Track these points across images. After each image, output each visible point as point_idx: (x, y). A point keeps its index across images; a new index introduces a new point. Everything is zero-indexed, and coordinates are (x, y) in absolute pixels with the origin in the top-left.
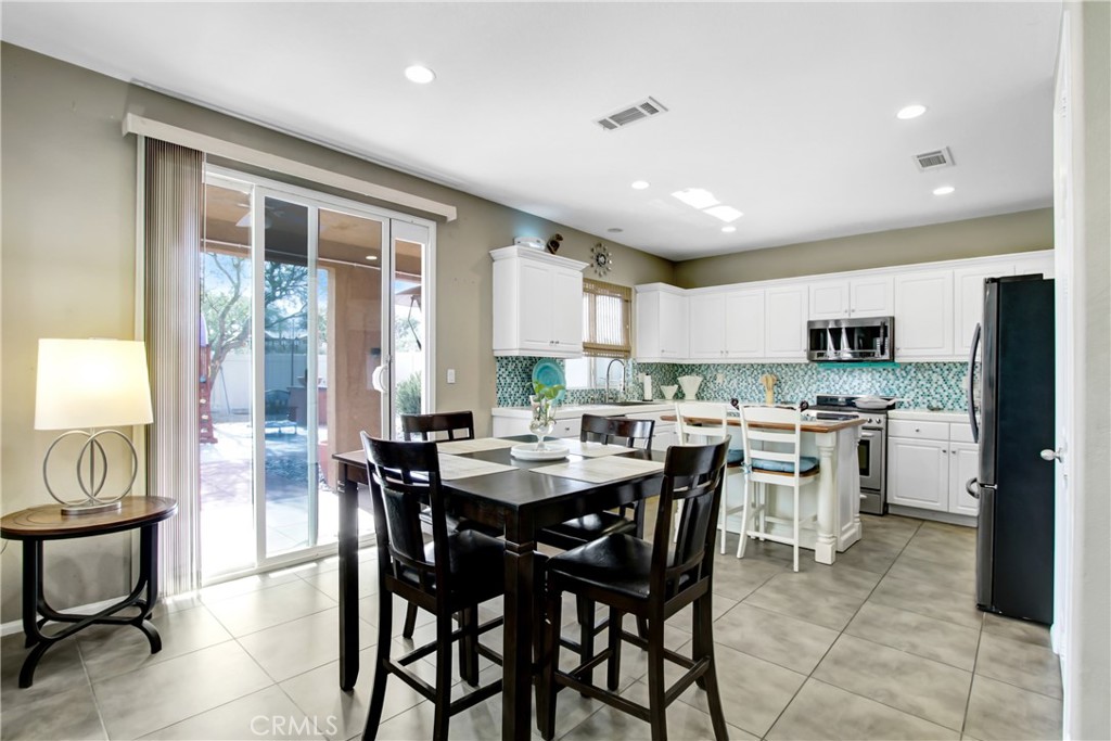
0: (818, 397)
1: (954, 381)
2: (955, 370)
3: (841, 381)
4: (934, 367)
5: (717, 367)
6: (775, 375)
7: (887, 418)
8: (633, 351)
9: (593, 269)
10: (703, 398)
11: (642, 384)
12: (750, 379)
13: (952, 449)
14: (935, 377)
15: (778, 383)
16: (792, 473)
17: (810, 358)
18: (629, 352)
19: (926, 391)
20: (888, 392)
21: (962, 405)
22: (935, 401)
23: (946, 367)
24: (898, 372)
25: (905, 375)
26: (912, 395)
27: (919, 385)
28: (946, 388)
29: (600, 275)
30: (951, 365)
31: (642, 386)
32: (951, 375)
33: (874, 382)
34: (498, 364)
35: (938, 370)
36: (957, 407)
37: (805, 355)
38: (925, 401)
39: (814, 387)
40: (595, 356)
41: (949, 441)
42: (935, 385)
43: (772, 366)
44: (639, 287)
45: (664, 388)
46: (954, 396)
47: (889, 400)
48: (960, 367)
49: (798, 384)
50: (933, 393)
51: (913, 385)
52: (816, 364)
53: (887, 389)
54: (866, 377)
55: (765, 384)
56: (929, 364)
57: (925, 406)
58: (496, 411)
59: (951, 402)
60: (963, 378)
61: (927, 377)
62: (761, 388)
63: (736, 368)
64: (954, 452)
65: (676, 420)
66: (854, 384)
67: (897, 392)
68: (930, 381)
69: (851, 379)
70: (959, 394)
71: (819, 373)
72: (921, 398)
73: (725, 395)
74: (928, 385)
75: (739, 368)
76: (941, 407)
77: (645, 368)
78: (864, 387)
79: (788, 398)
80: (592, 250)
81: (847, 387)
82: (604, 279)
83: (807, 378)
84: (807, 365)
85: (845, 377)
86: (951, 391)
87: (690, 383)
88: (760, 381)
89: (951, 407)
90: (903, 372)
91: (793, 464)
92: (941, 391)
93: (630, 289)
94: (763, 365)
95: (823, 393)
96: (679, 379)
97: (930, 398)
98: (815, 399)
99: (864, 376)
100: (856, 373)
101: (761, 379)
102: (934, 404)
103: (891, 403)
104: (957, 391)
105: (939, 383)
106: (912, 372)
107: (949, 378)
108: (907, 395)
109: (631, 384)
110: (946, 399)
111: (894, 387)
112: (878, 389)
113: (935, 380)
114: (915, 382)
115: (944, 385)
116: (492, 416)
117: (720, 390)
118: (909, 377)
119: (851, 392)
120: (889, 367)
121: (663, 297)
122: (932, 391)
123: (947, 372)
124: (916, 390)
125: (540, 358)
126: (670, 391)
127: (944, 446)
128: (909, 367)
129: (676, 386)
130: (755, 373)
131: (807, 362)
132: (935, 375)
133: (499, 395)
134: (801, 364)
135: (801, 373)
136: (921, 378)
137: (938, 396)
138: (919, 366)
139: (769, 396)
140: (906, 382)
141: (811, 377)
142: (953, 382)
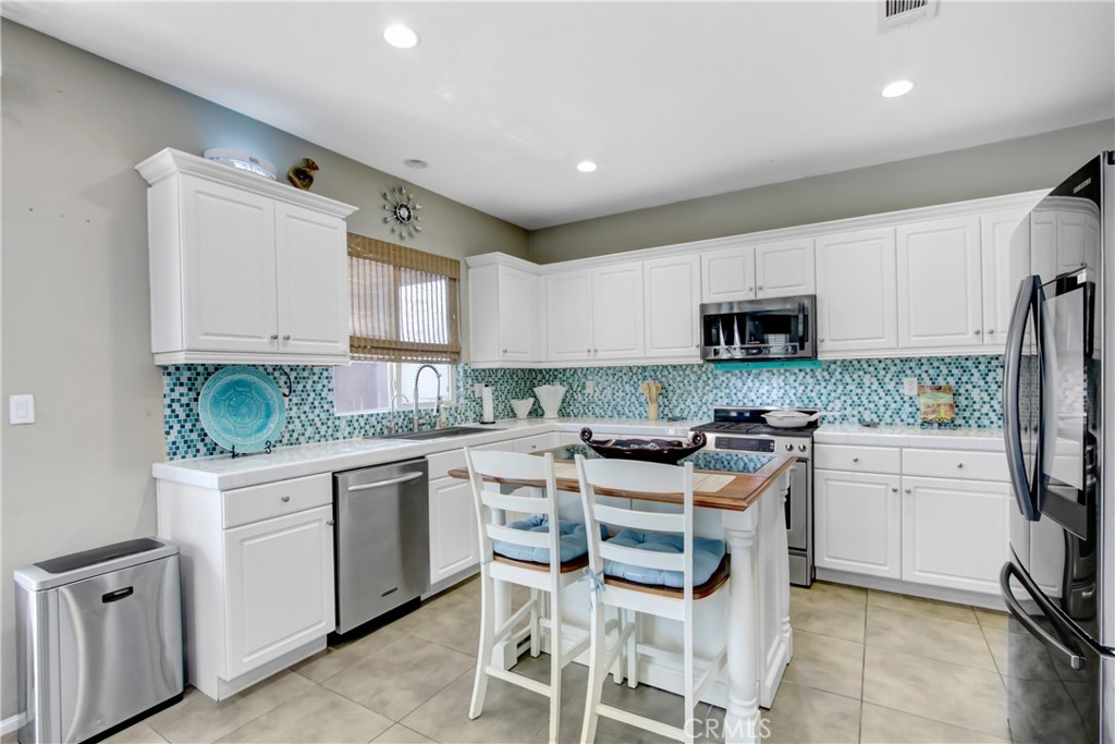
0: (716, 411)
1: (893, 383)
2: (893, 369)
3: (746, 388)
4: (865, 366)
5: (586, 371)
6: (660, 380)
7: (813, 443)
8: (463, 352)
9: (388, 227)
10: (569, 415)
11: (481, 398)
12: (627, 387)
13: (906, 487)
14: (867, 379)
15: (664, 392)
16: (680, 590)
17: (704, 356)
18: (458, 353)
19: (855, 398)
20: (806, 401)
21: (904, 417)
22: (868, 412)
23: (883, 365)
24: (818, 373)
25: (827, 377)
26: (838, 404)
27: (847, 391)
28: (882, 394)
29: (402, 237)
30: (889, 362)
31: (479, 402)
32: (889, 376)
33: (787, 388)
34: (167, 380)
35: (871, 369)
36: (898, 420)
37: (697, 352)
38: (855, 412)
39: (710, 397)
40: (399, 360)
41: (901, 474)
42: (868, 391)
43: (655, 369)
44: (471, 260)
45: (515, 403)
46: (893, 406)
47: (811, 413)
48: (900, 365)
49: (689, 392)
50: (866, 402)
51: (839, 391)
52: (712, 365)
53: (804, 398)
54: (777, 381)
55: (646, 393)
56: (859, 361)
57: (856, 419)
58: (163, 469)
59: (889, 413)
60: (905, 380)
61: (858, 380)
62: (642, 399)
63: (610, 372)
64: (909, 492)
65: (468, 477)
66: (761, 391)
67: (818, 401)
68: (860, 385)
69: (757, 384)
70: (900, 402)
71: (716, 377)
72: (849, 409)
73: (597, 410)
74: (859, 391)
75: (614, 373)
76: (876, 420)
77: (487, 376)
78: (774, 396)
79: (677, 413)
80: (385, 196)
81: (752, 395)
82: (408, 243)
83: (700, 384)
84: (700, 366)
85: (749, 383)
86: (889, 398)
87: (550, 395)
88: (641, 390)
89: (889, 420)
90: (825, 373)
91: (681, 574)
92: (876, 398)
93: (457, 262)
94: (644, 368)
95: (721, 404)
96: (535, 389)
97: (861, 409)
98: (712, 413)
99: (775, 381)
100: (765, 376)
101: (642, 388)
102: (867, 417)
103: (813, 418)
104: (898, 398)
105: (873, 387)
106: (837, 373)
107: (887, 380)
108: (831, 405)
109: (462, 400)
110: (883, 409)
111: (814, 394)
112: (793, 398)
113: (867, 384)
114: (841, 387)
115: (880, 391)
116: (155, 479)
117: (589, 402)
118: (833, 380)
119: (758, 402)
120: (807, 366)
121: (503, 273)
122: (863, 398)
123: (883, 372)
124: (843, 398)
125: (218, 368)
126: (523, 406)
127: (894, 482)
128: (833, 366)
129: (532, 400)
130: (635, 378)
131: (701, 362)
132: (868, 376)
133: (171, 438)
134: (693, 366)
135: (693, 377)
136: (849, 381)
137: (872, 405)
138: (846, 365)
139: (652, 410)
140: (830, 387)
141: (706, 384)
142: (891, 386)
